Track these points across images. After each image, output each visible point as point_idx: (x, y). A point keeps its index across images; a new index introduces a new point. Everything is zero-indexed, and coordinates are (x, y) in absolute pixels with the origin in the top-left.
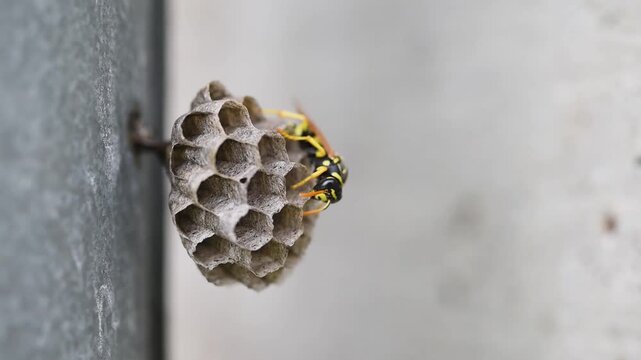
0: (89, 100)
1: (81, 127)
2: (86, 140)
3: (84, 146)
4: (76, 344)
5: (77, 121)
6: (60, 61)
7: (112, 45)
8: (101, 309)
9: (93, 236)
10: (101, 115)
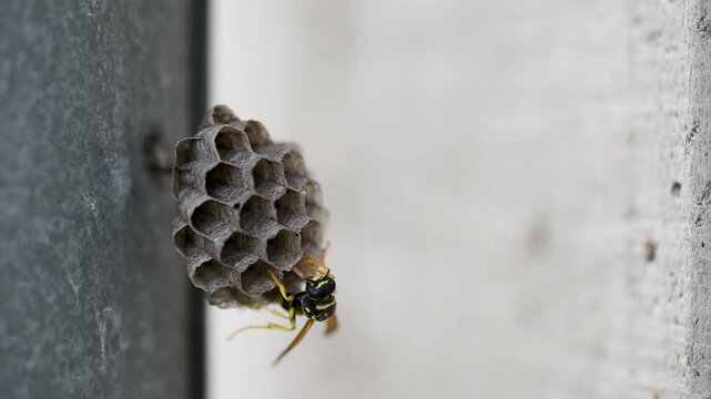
0: (89, 125)
1: (79, 153)
2: (86, 165)
3: (82, 172)
4: (72, 367)
5: (72, 148)
6: (52, 90)
7: (120, 71)
8: (104, 331)
9: (94, 259)
10: (105, 140)
